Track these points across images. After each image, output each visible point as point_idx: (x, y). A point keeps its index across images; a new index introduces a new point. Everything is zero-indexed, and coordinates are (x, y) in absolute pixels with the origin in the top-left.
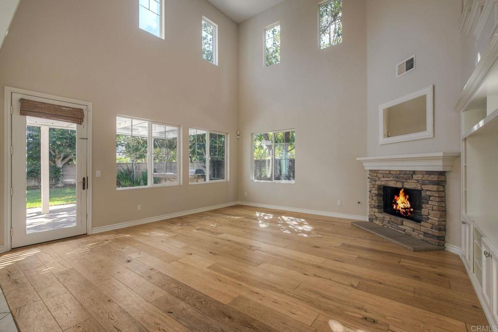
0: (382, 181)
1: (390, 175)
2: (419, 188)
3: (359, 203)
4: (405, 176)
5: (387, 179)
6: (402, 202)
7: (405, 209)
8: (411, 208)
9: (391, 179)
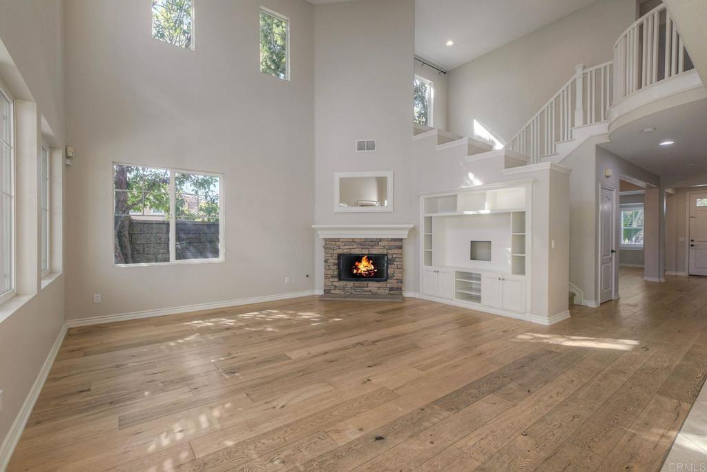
0: (343, 249)
1: (353, 243)
2: (386, 253)
3: (307, 276)
4: (372, 243)
5: (349, 247)
6: (364, 267)
7: (367, 271)
8: (375, 269)
9: (355, 246)
